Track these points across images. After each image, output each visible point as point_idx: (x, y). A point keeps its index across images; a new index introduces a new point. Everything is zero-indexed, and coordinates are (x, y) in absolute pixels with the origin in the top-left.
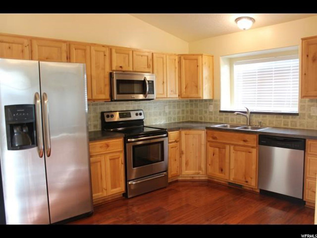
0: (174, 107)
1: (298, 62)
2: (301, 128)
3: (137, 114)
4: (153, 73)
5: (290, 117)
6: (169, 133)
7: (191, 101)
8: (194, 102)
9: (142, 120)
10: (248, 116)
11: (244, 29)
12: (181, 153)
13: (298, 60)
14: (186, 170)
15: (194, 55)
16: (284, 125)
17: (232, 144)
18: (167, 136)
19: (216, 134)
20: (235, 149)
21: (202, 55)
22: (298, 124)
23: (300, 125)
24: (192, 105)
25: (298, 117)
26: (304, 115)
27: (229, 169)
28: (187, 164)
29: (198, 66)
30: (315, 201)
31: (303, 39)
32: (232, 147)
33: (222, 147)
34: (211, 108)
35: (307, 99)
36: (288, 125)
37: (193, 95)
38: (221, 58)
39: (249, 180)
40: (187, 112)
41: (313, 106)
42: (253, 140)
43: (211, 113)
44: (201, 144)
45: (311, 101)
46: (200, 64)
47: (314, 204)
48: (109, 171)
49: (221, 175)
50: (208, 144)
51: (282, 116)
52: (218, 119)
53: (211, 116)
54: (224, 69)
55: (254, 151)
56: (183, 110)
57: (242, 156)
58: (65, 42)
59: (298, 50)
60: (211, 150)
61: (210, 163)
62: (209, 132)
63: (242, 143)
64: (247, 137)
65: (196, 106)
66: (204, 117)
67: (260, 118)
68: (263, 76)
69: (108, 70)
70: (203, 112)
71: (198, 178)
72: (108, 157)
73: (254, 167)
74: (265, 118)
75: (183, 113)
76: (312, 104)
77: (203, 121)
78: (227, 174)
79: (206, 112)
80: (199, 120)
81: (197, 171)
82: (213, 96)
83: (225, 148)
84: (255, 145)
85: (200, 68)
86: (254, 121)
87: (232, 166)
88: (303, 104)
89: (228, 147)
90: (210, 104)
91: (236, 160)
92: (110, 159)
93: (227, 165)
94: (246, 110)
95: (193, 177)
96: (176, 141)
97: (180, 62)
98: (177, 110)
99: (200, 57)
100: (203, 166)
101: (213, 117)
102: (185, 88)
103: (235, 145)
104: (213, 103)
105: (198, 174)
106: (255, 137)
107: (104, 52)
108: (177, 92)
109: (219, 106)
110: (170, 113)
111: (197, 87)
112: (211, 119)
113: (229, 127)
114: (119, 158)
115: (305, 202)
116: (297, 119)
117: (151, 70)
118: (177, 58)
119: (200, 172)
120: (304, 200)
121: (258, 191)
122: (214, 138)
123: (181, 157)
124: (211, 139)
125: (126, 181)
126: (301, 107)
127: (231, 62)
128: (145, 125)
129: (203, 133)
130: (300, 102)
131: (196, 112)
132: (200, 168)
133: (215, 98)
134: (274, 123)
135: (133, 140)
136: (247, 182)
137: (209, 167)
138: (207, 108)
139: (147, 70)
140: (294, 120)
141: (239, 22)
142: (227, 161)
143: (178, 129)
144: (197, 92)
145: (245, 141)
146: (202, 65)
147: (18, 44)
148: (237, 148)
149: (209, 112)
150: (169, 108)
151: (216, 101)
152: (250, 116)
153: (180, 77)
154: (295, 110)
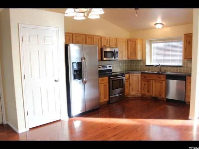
0: (124, 63)
1: (182, 43)
2: (184, 72)
3: (109, 67)
4: (117, 48)
5: (179, 67)
6: (125, 75)
7: (131, 60)
8: (132, 61)
9: (111, 69)
10: (159, 67)
11: (159, 28)
12: (130, 84)
13: (182, 42)
14: (132, 92)
15: (134, 39)
16: (176, 71)
17: (154, 80)
18: (125, 76)
19: (146, 75)
20: (155, 82)
21: (138, 39)
22: (182, 71)
23: (183, 71)
24: (131, 63)
25: (182, 67)
26: (185, 66)
27: (152, 91)
28: (132, 89)
29: (136, 44)
30: (190, 101)
31: (185, 34)
32: (154, 81)
33: (149, 81)
34: (141, 64)
35: (186, 60)
36: (178, 71)
37: (133, 58)
38: (146, 40)
39: (161, 95)
40: (129, 66)
41: (189, 62)
42: (163, 77)
43: (141, 66)
44: (139, 80)
45: (188, 60)
46: (137, 43)
47: (190, 103)
48: (103, 91)
49: (148, 94)
50: (142, 80)
51: (175, 67)
52: (145, 69)
53: (141, 68)
54: (148, 46)
55: (164, 82)
56: (127, 65)
57: (158, 84)
58: (84, 35)
59: (182, 38)
60: (143, 83)
61: (143, 88)
62: (143, 74)
63: (158, 79)
64: (161, 76)
65: (134, 63)
66: (138, 68)
67: (165, 68)
68: (166, 49)
69: (100, 47)
70: (137, 66)
71: (137, 96)
72: (103, 85)
73: (164, 89)
74: (167, 68)
75: (127, 66)
76: (188, 62)
77: (137, 70)
78: (151, 93)
79: (138, 66)
80: (135, 70)
81: (137, 93)
82: (142, 58)
83: (150, 81)
84: (164, 80)
85: (137, 45)
86: (162, 69)
87: (154, 89)
88: (184, 62)
89: (152, 81)
90: (141, 62)
91: (155, 87)
92: (104, 86)
93: (151, 89)
94: (159, 65)
95: (135, 95)
96: (128, 79)
97: (128, 42)
98: (125, 65)
99: (137, 40)
100: (140, 90)
101: (142, 68)
102: (130, 54)
103: (155, 80)
104: (142, 61)
105: (137, 94)
106: (164, 76)
107: (99, 39)
108: (127, 56)
109: (145, 63)
110: (122, 66)
111: (135, 54)
112: (141, 69)
113: (151, 72)
114: (107, 85)
115: (186, 102)
116: (182, 68)
117: (116, 46)
118: (126, 40)
119: (138, 93)
120: (186, 101)
121: (165, 100)
122: (145, 77)
123: (130, 86)
124: (143, 78)
125: (109, 96)
126: (184, 63)
127: (151, 42)
128: (112, 72)
129: (140, 75)
130: (183, 61)
131: (133, 66)
132: (138, 91)
133: (143, 59)
134: (172, 70)
135: (112, 78)
136: (160, 96)
137: (143, 91)
138: (139, 64)
139: (115, 46)
140: (181, 69)
141: (156, 25)
142: (151, 87)
143: (128, 73)
144: (136, 56)
145: (160, 78)
146: (138, 44)
147: (68, 36)
148: (156, 81)
149: (140, 66)
150: (122, 64)
151: (144, 60)
152: (161, 67)
153: (128, 49)
154: (181, 64)
